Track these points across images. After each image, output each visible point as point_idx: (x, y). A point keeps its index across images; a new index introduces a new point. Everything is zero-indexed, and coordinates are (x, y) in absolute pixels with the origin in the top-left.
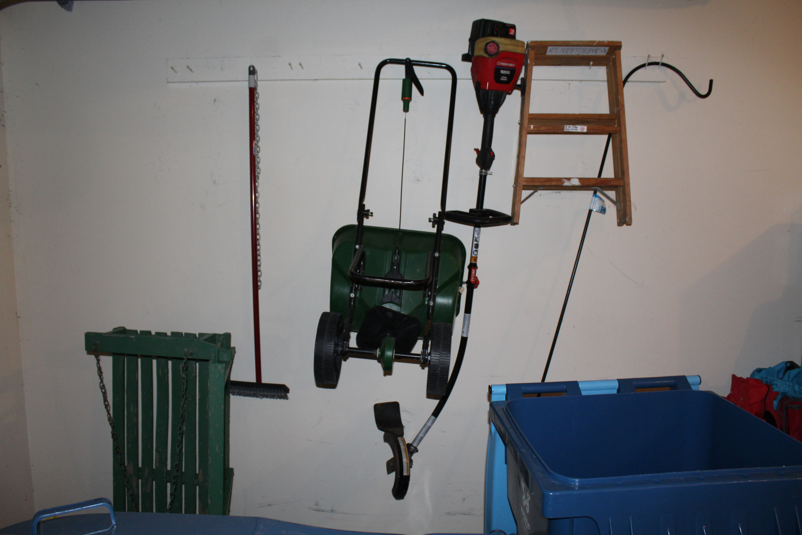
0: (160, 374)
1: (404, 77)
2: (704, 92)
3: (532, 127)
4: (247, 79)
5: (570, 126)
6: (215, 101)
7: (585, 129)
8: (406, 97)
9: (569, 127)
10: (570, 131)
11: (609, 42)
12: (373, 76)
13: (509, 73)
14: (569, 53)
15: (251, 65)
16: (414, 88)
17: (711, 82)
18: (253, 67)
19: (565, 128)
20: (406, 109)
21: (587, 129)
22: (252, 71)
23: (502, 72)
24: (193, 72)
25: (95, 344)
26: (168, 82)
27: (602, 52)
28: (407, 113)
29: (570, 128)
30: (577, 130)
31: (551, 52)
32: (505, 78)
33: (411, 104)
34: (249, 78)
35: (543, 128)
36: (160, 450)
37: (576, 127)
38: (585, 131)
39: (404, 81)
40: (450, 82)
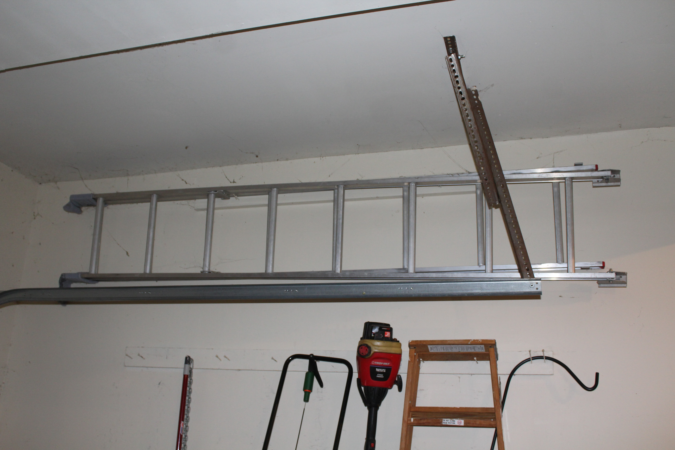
1: (307, 370)
2: (590, 384)
3: (412, 420)
4: (183, 367)
5: (447, 420)
6: (159, 384)
7: (462, 422)
8: (308, 388)
9: (446, 421)
10: (448, 424)
12: (281, 369)
13: (385, 371)
15: (187, 356)
16: (315, 380)
17: (597, 375)
18: (189, 357)
19: (443, 421)
20: (306, 399)
21: (464, 423)
22: (188, 360)
23: (378, 370)
24: (144, 359)
26: (125, 366)
27: (481, 349)
28: (307, 403)
29: (448, 422)
30: (455, 423)
32: (381, 376)
33: (312, 395)
34: (185, 367)
35: (422, 421)
37: (453, 421)
38: (463, 424)
40: (346, 375)
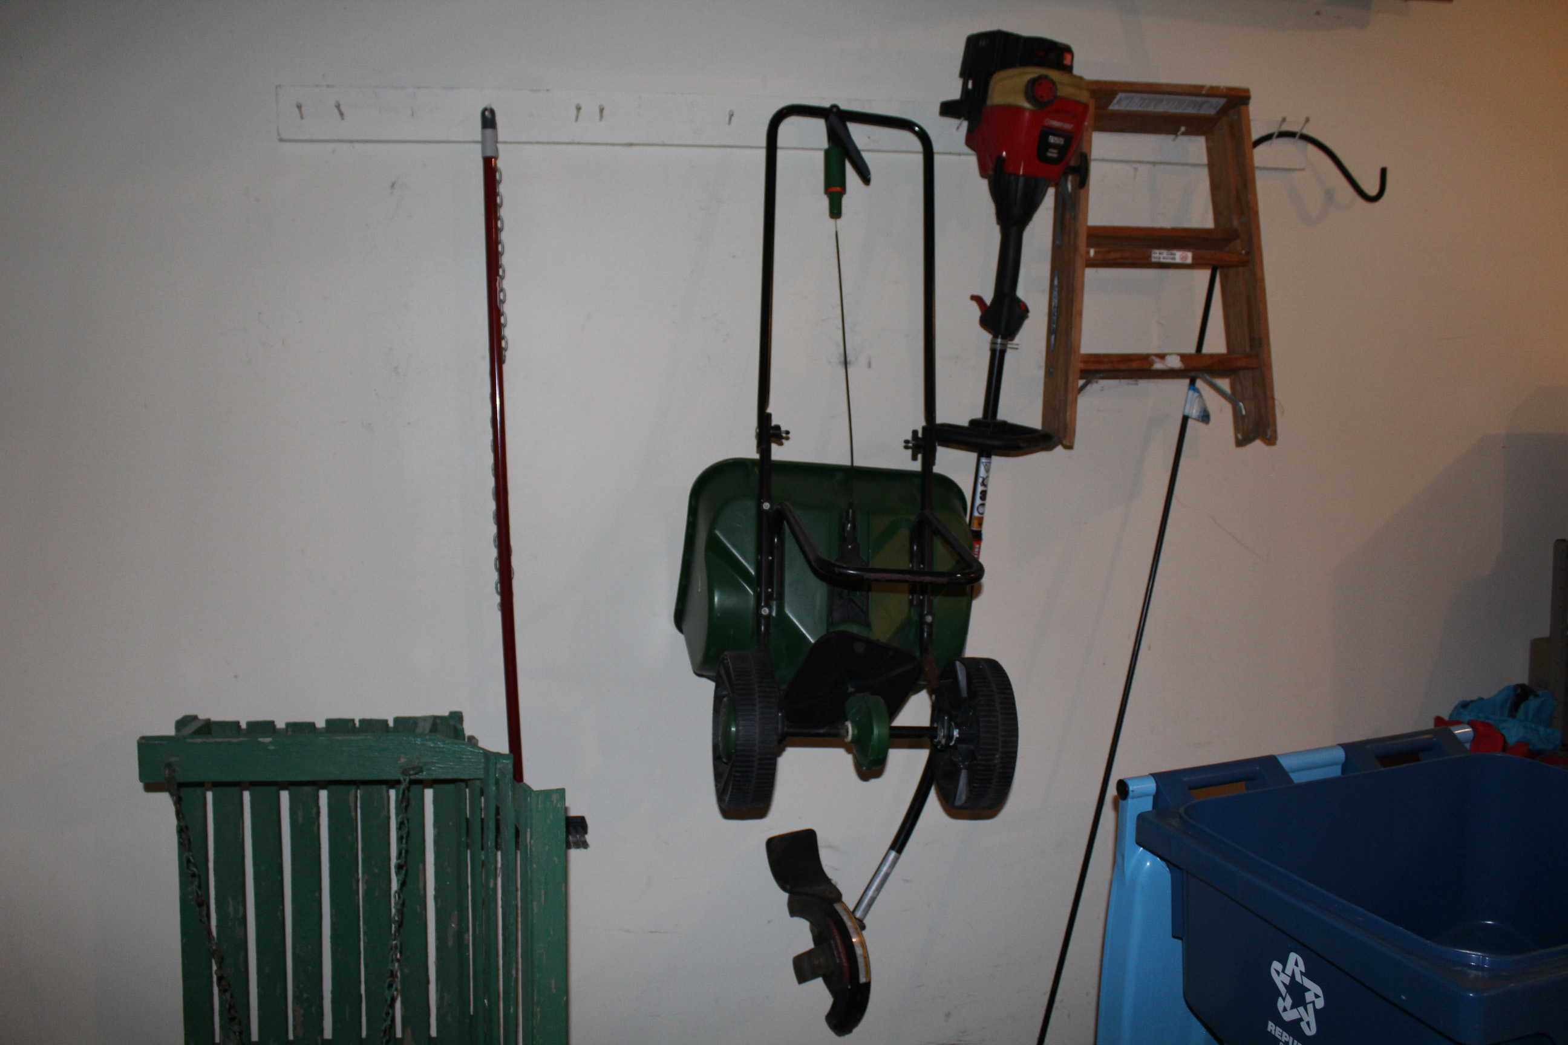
0: (300, 820)
1: (825, 144)
2: (1372, 191)
3: (1092, 252)
4: (479, 138)
5: (1162, 251)
6: (393, 186)
7: (1188, 257)
8: (835, 188)
9: (1160, 254)
10: (1162, 260)
11: (1229, 89)
12: (763, 141)
13: (1062, 143)
14: (1150, 108)
15: (489, 107)
17: (1384, 172)
18: (492, 112)
19: (1153, 255)
20: (836, 211)
21: (1193, 258)
22: (489, 121)
23: (1052, 139)
24: (343, 119)
25: (169, 765)
26: (282, 140)
27: (1210, 108)
28: (838, 221)
29: (1162, 256)
30: (1174, 259)
31: (1120, 104)
32: (1054, 153)
33: (846, 201)
34: (483, 135)
35: (1113, 255)
36: (305, 995)
37: (1172, 254)
38: (1189, 261)
39: (828, 154)
40: (919, 159)
